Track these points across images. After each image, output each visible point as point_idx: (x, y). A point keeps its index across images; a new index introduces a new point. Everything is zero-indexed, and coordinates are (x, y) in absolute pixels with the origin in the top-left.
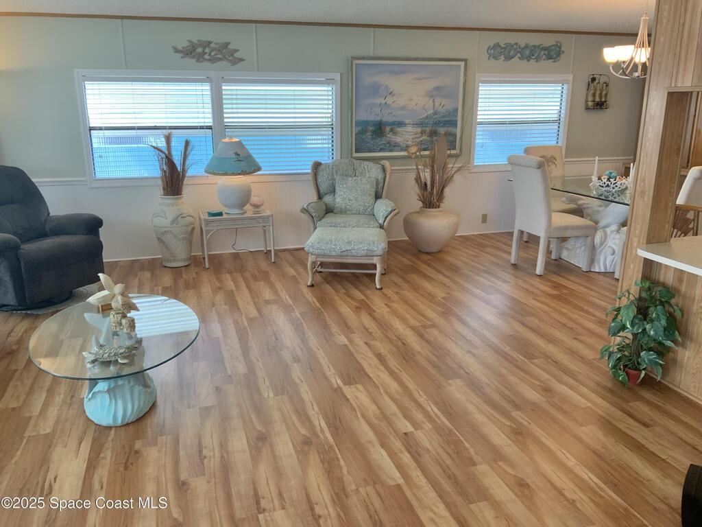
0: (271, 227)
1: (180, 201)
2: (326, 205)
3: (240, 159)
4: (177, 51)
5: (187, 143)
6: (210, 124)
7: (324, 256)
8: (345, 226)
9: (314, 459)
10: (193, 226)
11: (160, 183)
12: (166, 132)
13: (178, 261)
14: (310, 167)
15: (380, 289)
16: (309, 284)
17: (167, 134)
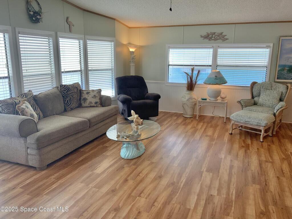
0: (226, 108)
1: (192, 93)
2: (255, 101)
3: (217, 78)
4: (202, 37)
5: (199, 71)
6: (211, 65)
7: (238, 122)
8: (256, 111)
9: (170, 189)
10: (195, 103)
11: (186, 85)
12: (192, 67)
13: (188, 115)
14: (250, 84)
15: (262, 142)
16: (230, 133)
17: (192, 68)
